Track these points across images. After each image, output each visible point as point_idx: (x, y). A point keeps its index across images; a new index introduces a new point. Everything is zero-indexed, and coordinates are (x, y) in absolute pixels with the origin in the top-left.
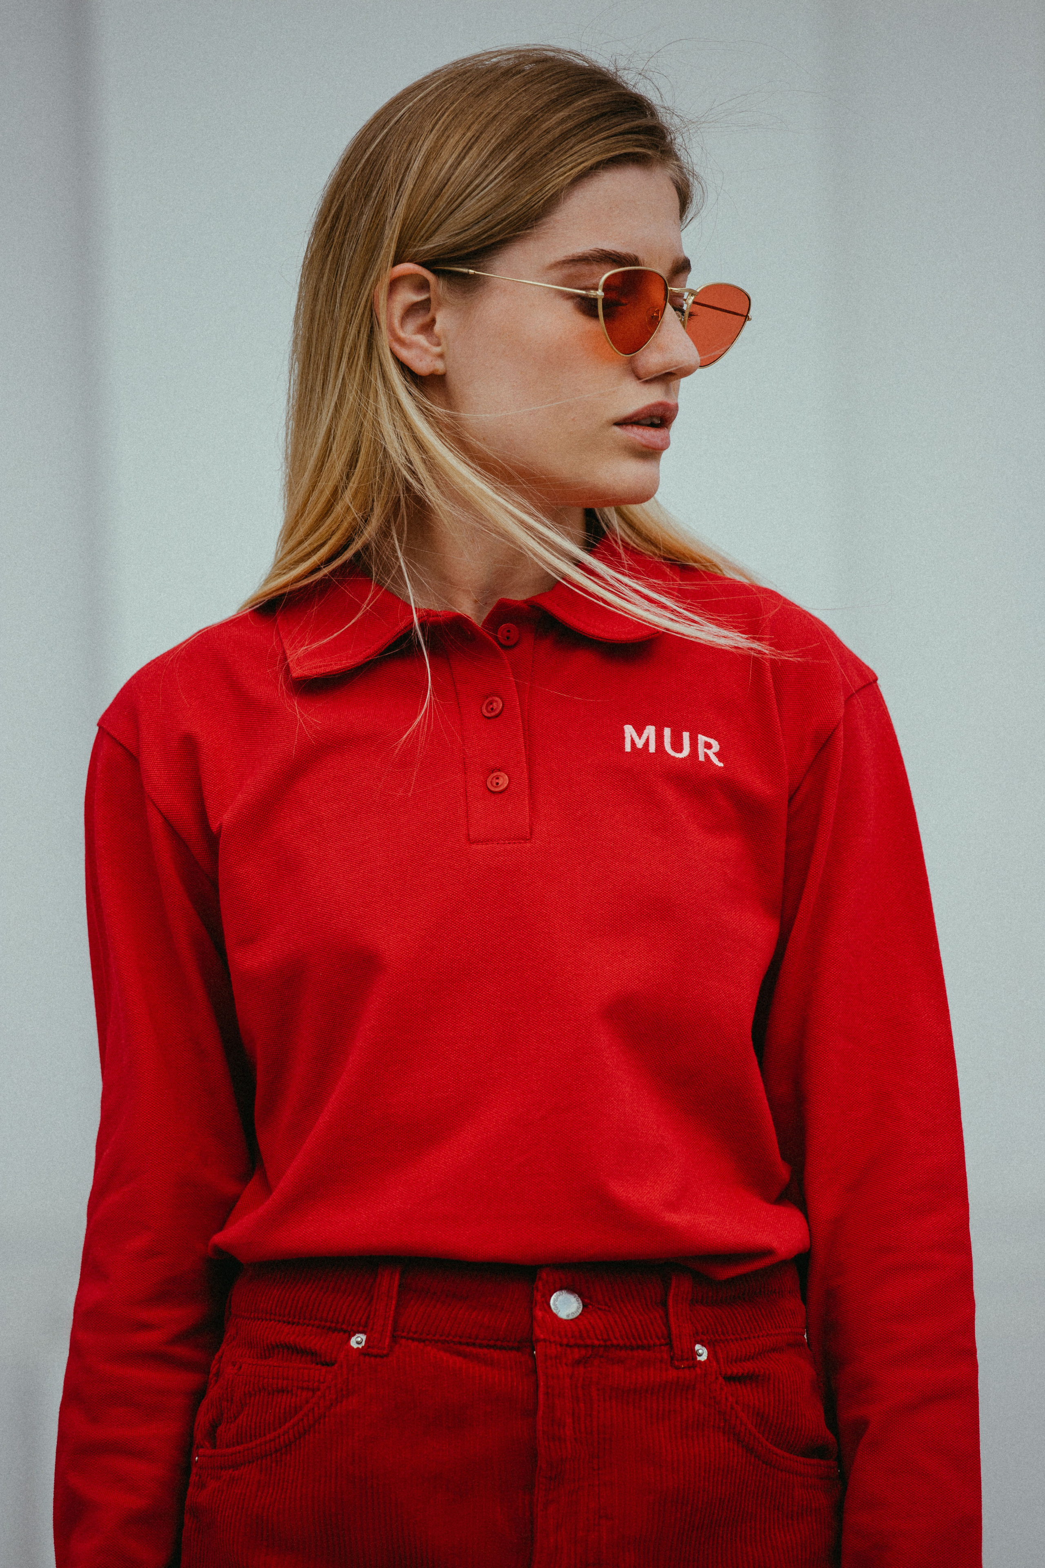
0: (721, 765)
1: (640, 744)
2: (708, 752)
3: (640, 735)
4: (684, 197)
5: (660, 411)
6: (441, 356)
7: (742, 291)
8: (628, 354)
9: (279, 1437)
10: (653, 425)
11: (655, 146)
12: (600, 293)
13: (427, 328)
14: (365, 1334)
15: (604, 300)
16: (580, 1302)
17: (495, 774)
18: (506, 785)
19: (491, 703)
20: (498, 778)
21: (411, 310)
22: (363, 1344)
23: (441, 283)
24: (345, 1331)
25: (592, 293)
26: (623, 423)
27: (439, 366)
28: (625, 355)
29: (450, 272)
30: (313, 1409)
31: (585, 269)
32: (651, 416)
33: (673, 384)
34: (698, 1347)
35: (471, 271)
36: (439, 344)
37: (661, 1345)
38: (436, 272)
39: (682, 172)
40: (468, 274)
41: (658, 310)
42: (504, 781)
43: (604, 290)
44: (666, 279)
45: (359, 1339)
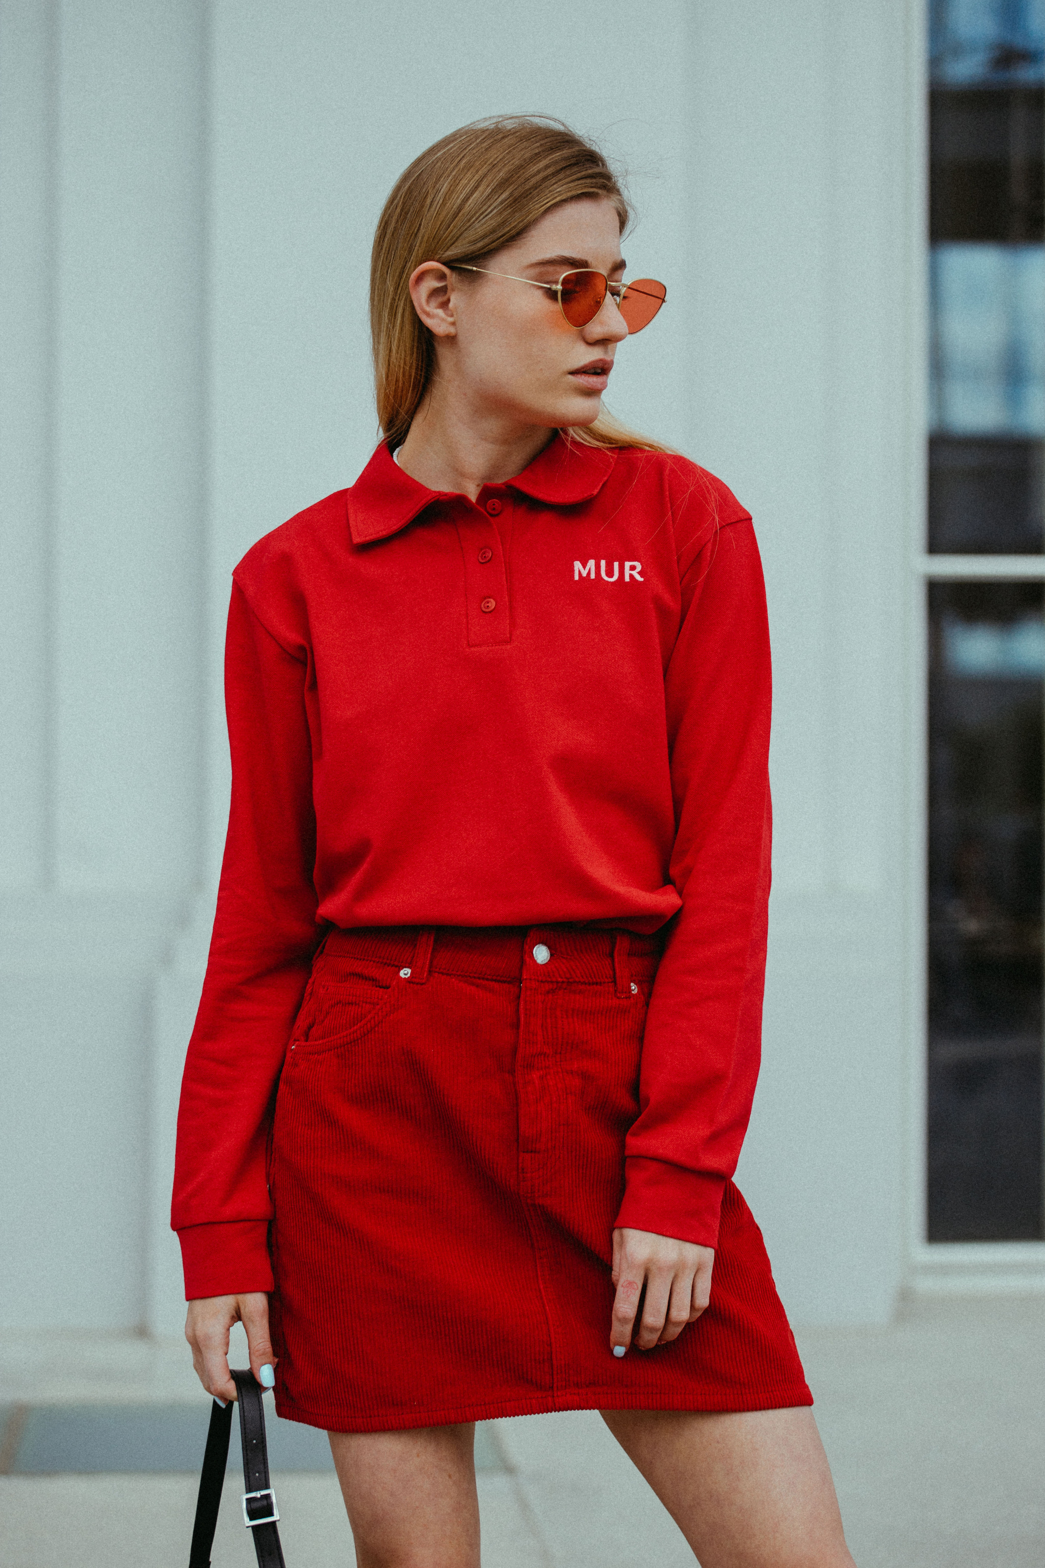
0: (642, 579)
1: (584, 574)
2: (632, 572)
3: (584, 567)
4: (623, 221)
5: (600, 365)
6: (453, 324)
7: (660, 283)
8: (579, 327)
9: (350, 1035)
10: (596, 374)
11: (604, 187)
12: (559, 287)
13: (444, 305)
14: (410, 969)
15: (562, 292)
16: (549, 952)
17: (486, 601)
18: (493, 607)
19: (484, 553)
20: (488, 603)
21: (434, 293)
22: (409, 975)
23: (454, 275)
24: (396, 966)
25: (554, 287)
26: (574, 373)
27: (452, 330)
28: (576, 328)
29: (461, 268)
30: (374, 1017)
31: (551, 269)
32: (595, 368)
33: (610, 346)
34: (632, 984)
35: (475, 268)
36: (452, 316)
37: (608, 982)
38: (452, 268)
39: (623, 205)
40: (472, 271)
41: (601, 297)
42: (492, 604)
43: (563, 284)
44: (607, 278)
45: (406, 972)
